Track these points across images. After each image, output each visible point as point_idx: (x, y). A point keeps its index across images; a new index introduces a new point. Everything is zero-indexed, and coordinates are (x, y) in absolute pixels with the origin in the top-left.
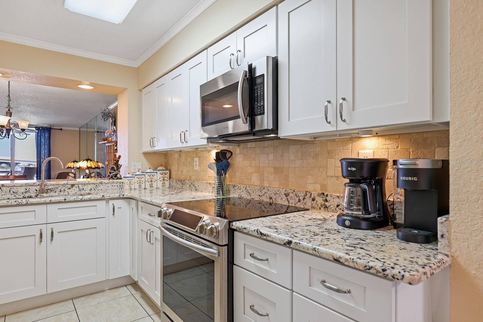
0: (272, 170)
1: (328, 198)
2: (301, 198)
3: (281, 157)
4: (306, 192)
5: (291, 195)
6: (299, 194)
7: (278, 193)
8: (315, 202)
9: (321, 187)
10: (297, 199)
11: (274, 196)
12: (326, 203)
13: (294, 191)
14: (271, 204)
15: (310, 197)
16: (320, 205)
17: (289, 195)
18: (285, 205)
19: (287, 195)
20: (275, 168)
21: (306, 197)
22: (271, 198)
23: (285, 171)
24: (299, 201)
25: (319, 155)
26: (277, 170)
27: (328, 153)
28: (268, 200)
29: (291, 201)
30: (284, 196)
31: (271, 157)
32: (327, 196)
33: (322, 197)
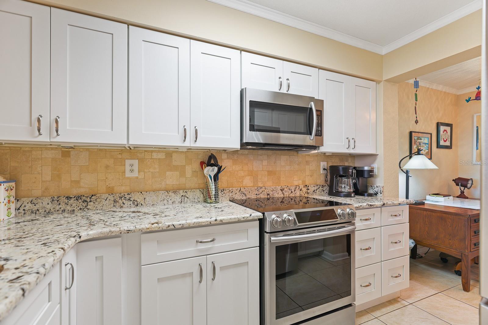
0: (266, 173)
1: (309, 188)
2: (293, 190)
3: (274, 163)
4: (296, 186)
5: (285, 189)
6: (292, 188)
7: (275, 190)
8: (302, 191)
9: (302, 182)
10: (290, 192)
11: (271, 192)
12: (308, 191)
13: (288, 186)
14: (268, 199)
15: (299, 189)
16: (304, 193)
17: (284, 190)
18: (281, 197)
19: (282, 190)
20: (268, 171)
21: (296, 189)
22: (268, 195)
23: (277, 173)
24: (292, 192)
25: (301, 163)
26: (270, 173)
27: (306, 162)
28: (266, 196)
29: (285, 194)
30: (280, 191)
31: (265, 163)
32: (308, 186)
33: (306, 188)
